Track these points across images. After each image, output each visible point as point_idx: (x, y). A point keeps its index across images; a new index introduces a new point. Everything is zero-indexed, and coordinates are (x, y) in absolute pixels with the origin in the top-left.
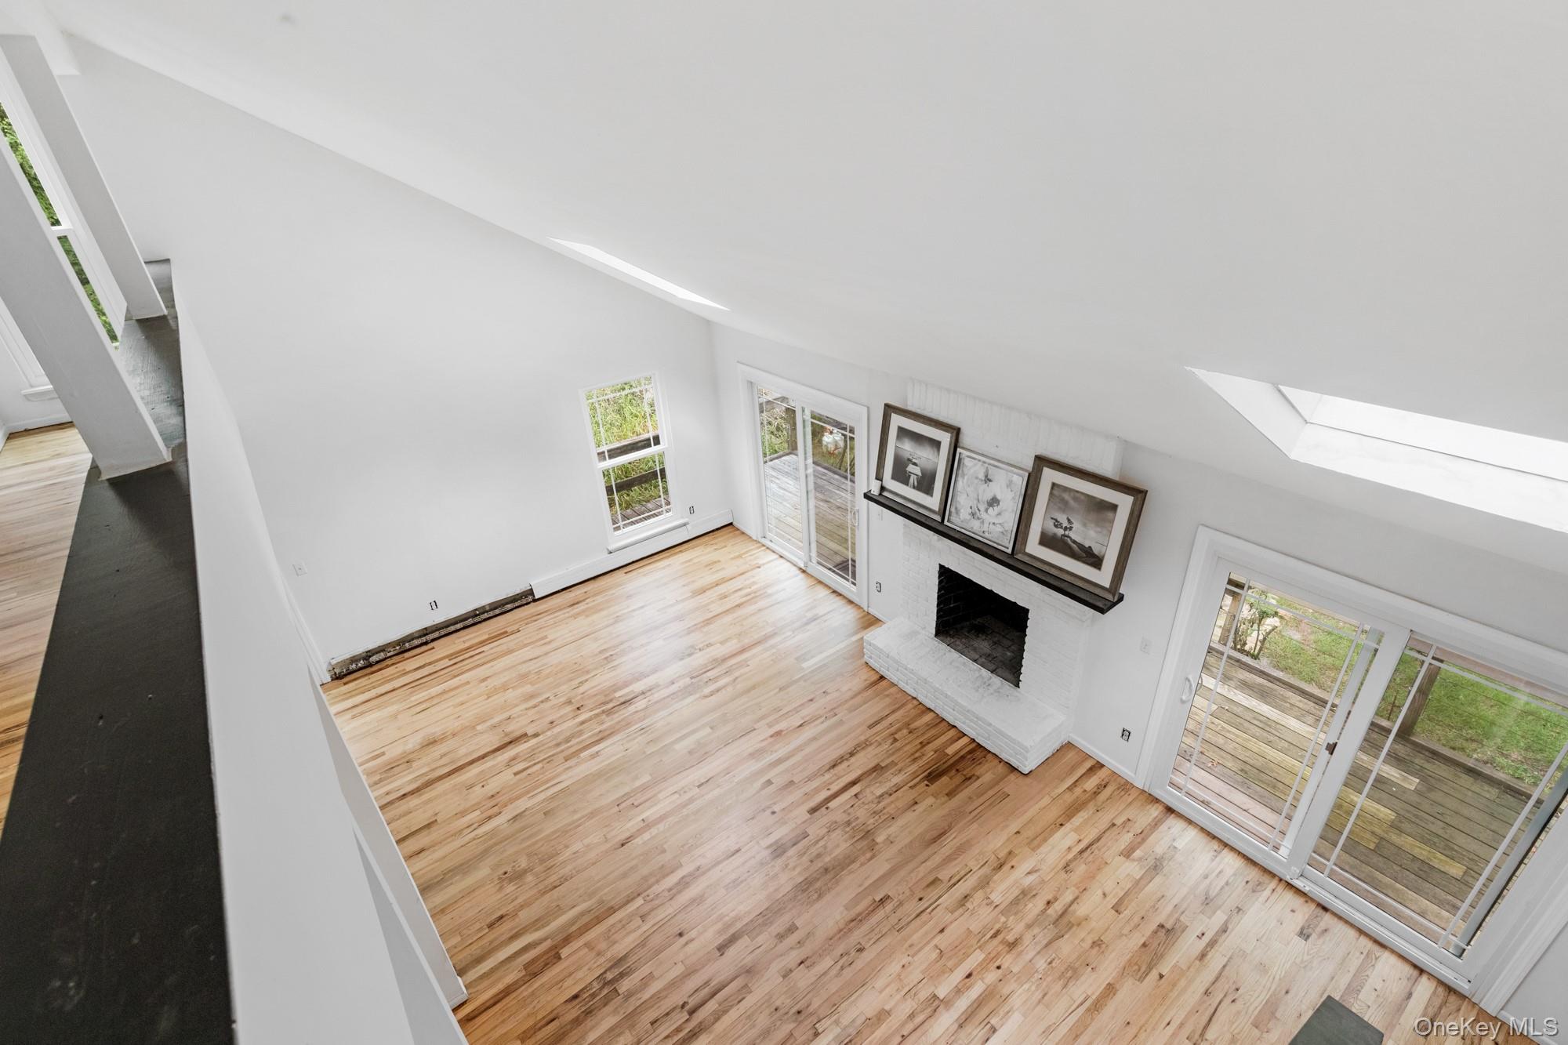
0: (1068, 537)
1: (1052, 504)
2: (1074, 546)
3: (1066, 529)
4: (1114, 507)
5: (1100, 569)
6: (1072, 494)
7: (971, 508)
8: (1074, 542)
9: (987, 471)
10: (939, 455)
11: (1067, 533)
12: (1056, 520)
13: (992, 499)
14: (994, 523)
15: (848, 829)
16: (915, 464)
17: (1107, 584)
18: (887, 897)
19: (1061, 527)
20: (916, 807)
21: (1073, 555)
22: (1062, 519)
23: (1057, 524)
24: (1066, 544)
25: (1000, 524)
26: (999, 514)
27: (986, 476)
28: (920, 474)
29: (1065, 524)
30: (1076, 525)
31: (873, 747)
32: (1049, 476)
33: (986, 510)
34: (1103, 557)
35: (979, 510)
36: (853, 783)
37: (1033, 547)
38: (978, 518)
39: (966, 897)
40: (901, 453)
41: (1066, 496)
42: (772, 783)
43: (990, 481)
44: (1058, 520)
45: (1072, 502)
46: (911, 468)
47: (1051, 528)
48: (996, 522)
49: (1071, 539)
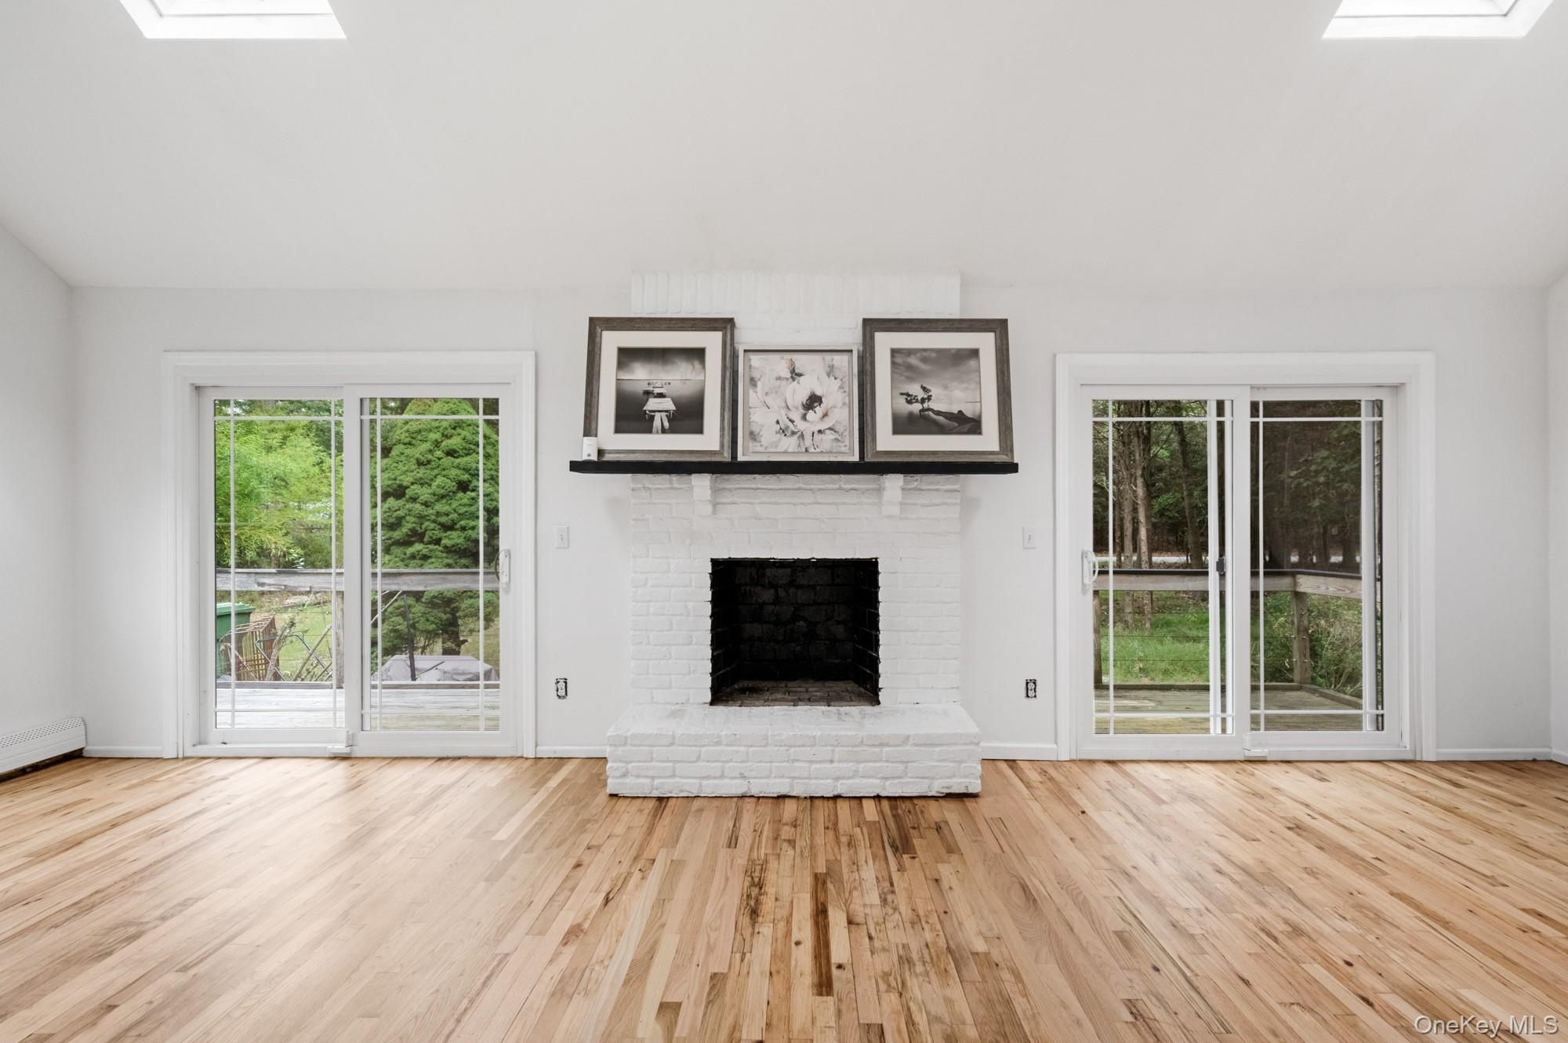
0: (929, 409)
1: (896, 376)
2: (940, 419)
3: (923, 401)
4: (974, 353)
5: (980, 433)
6: (919, 355)
7: (778, 422)
8: (938, 413)
9: (792, 363)
10: (704, 368)
11: (926, 405)
12: (908, 395)
13: (810, 398)
14: (820, 432)
15: (919, 968)
16: (661, 395)
17: (996, 447)
18: (1131, 1005)
19: (917, 401)
20: (945, 885)
21: (941, 430)
22: (915, 390)
23: (910, 399)
24: (927, 419)
25: (830, 429)
26: (825, 415)
27: (793, 371)
28: (672, 407)
29: (921, 395)
30: (935, 391)
31: (773, 864)
32: (885, 342)
33: (804, 417)
34: (980, 416)
35: (792, 421)
36: (820, 914)
37: (887, 441)
38: (793, 433)
39: (1174, 926)
40: (628, 387)
41: (913, 361)
42: (679, 1005)
43: (800, 375)
44: (911, 393)
45: (923, 366)
46: (652, 404)
47: (905, 408)
48: (822, 429)
49: (932, 410)
